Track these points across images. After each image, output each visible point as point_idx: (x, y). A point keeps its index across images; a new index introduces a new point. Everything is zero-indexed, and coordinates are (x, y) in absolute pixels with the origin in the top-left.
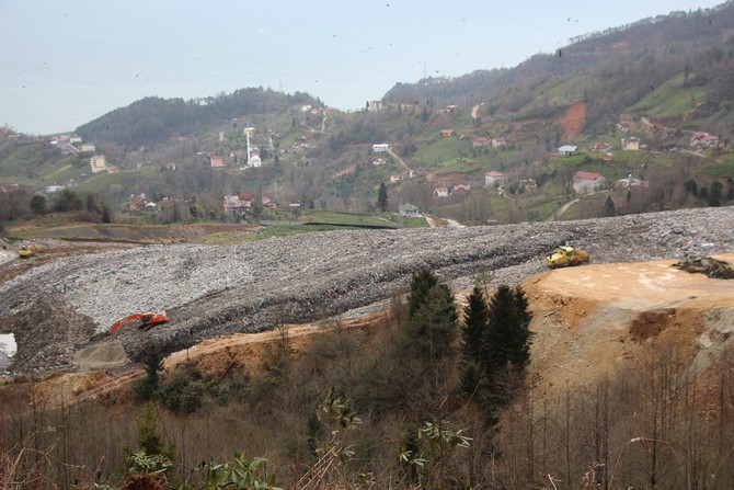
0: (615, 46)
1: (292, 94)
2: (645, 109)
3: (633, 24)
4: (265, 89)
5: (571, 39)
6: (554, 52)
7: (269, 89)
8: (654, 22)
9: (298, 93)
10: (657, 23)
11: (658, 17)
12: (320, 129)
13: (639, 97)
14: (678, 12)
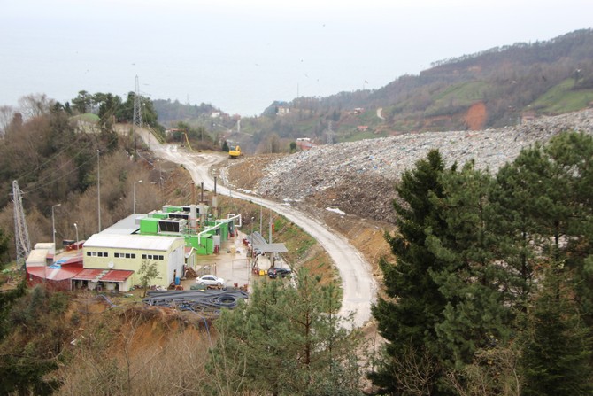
0: (470, 69)
1: (199, 105)
2: (542, 107)
3: (484, 52)
4: (172, 101)
5: (433, 63)
6: (419, 74)
7: (177, 102)
8: (500, 51)
9: (203, 104)
10: (503, 52)
11: (504, 47)
12: (236, 129)
13: (534, 98)
14: (520, 44)
